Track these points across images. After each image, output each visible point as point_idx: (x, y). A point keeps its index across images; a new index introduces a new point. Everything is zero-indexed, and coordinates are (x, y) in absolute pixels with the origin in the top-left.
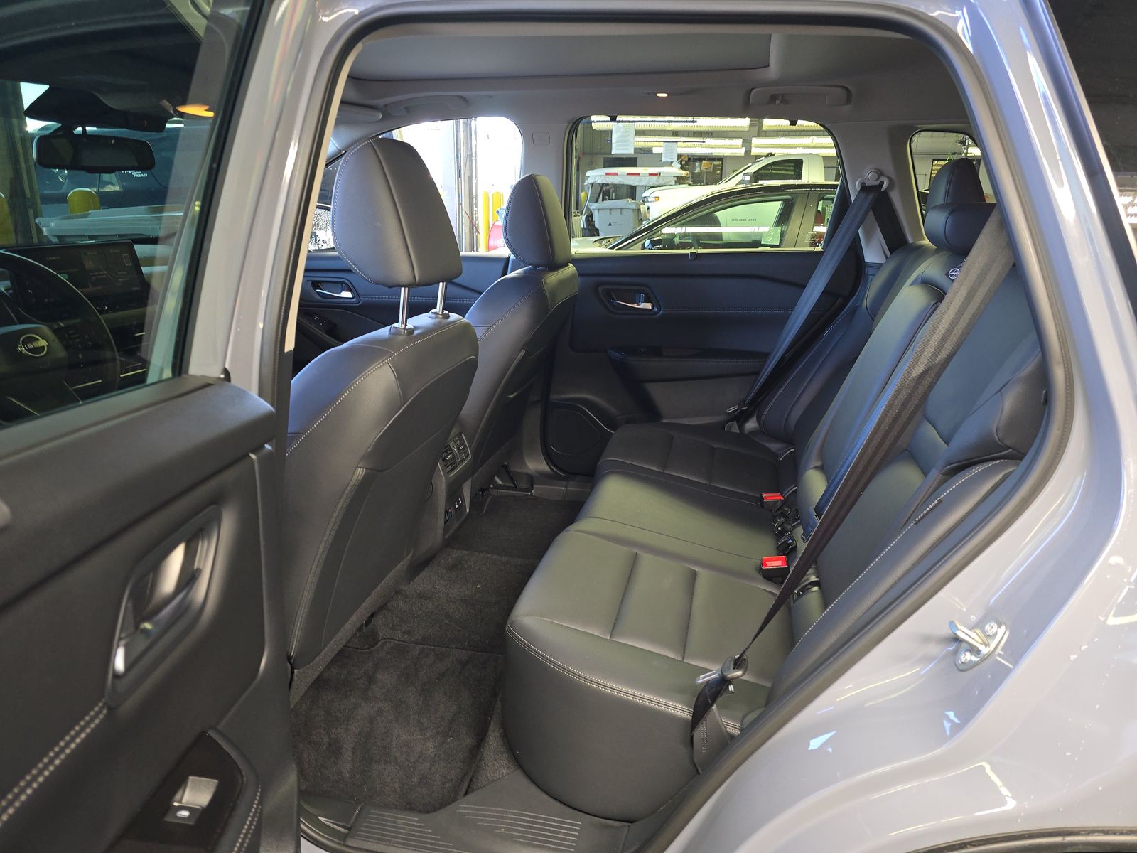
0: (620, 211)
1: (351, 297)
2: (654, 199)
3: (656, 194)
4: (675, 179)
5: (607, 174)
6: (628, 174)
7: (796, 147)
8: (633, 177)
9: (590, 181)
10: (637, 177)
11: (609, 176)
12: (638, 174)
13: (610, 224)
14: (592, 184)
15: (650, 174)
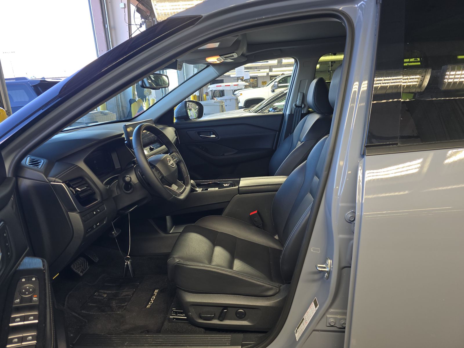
0: (229, 100)
1: (215, 137)
2: (240, 95)
3: (240, 93)
4: (244, 86)
5: (217, 86)
6: (226, 86)
7: (286, 71)
8: (228, 87)
9: (210, 89)
10: (229, 87)
11: (218, 87)
12: (230, 85)
13: (226, 106)
14: (211, 91)
15: (234, 85)
